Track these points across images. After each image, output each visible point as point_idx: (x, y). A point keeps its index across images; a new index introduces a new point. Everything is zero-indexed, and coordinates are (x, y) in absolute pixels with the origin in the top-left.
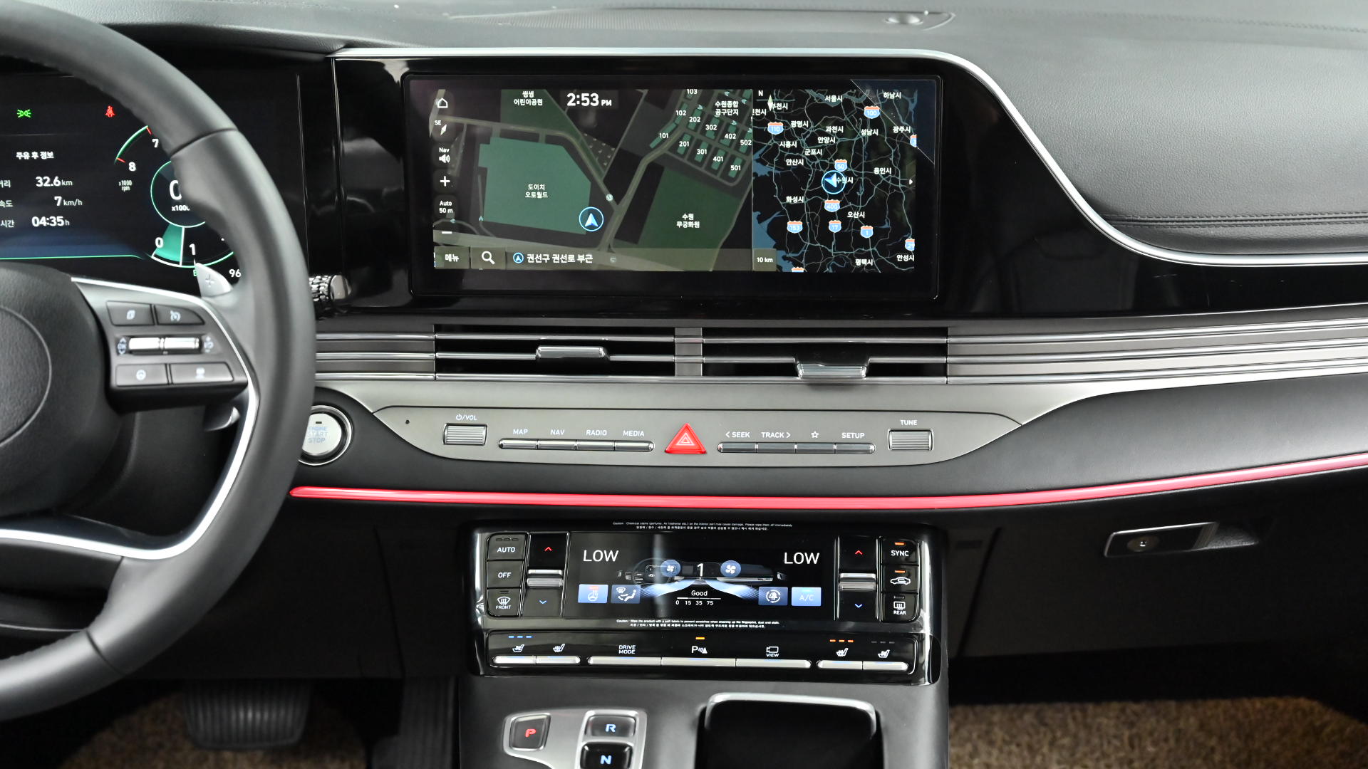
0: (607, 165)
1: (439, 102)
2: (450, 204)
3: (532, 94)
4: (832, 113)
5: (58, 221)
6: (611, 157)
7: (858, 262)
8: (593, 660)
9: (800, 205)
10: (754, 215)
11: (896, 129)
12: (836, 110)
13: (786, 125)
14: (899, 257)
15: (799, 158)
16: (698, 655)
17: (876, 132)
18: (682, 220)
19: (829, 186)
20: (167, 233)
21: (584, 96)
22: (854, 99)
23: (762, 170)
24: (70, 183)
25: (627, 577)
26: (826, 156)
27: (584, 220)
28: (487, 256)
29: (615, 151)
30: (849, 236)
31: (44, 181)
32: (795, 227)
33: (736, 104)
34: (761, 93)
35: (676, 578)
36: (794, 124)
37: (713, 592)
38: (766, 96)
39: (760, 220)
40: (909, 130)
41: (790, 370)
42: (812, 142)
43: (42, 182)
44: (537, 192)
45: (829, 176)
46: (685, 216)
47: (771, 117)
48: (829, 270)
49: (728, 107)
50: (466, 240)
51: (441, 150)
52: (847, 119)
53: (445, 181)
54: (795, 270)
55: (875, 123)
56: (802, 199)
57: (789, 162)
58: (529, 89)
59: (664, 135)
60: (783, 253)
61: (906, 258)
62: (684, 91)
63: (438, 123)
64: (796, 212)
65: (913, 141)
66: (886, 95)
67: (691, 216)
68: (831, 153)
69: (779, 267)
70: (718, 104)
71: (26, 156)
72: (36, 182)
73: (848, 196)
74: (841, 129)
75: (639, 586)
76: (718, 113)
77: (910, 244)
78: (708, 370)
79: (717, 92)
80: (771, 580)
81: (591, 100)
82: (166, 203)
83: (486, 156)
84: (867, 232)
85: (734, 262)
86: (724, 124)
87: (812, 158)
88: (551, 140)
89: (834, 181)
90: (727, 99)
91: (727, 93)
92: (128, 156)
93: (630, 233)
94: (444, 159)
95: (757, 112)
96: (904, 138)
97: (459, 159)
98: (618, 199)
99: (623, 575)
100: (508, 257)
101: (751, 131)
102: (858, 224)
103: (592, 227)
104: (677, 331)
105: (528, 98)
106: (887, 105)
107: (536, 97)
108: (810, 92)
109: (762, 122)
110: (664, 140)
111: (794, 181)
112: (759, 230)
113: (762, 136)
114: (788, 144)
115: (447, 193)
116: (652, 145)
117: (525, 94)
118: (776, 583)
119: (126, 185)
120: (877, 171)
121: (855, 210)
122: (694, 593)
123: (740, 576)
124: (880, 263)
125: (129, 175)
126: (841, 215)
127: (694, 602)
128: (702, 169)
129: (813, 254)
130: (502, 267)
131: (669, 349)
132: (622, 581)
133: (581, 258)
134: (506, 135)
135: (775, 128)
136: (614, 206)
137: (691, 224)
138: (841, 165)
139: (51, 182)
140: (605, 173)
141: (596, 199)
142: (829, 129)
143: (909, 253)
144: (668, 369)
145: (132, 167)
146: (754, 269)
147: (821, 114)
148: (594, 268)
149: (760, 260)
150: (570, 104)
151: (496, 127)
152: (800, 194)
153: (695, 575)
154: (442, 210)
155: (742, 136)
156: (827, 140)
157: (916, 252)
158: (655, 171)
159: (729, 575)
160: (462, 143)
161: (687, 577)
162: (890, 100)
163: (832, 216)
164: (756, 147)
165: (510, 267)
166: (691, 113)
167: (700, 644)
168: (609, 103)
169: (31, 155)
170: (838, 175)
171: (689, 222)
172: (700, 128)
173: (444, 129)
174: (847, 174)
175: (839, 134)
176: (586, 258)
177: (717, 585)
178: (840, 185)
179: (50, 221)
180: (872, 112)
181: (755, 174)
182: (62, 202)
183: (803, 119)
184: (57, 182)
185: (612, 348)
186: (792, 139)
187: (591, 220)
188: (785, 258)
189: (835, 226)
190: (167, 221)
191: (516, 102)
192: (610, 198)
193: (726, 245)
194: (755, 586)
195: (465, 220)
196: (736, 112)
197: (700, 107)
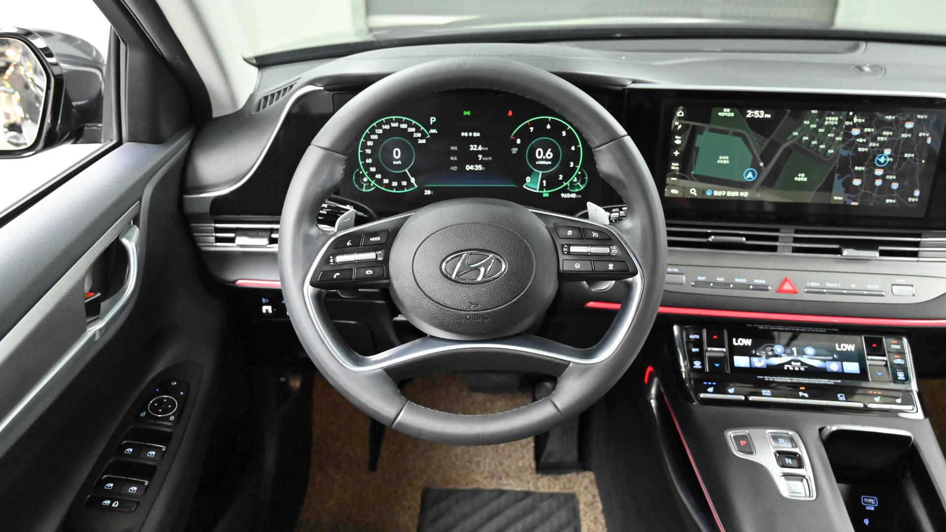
0: (763, 148)
1: (680, 113)
2: (677, 164)
3: (728, 110)
4: (888, 125)
5: (479, 167)
6: (766, 144)
7: (888, 201)
8: (751, 398)
9: (862, 171)
10: (837, 175)
11: (920, 134)
12: (890, 123)
13: (862, 131)
14: (910, 199)
15: (865, 147)
16: (803, 397)
17: (910, 135)
18: (798, 177)
19: (879, 162)
20: (533, 175)
21: (756, 112)
22: (901, 119)
23: (844, 153)
24: (487, 149)
25: (758, 354)
26: (880, 146)
27: (746, 175)
28: (693, 191)
29: (768, 141)
30: (886, 189)
31: (474, 147)
32: (857, 182)
33: (837, 119)
34: (851, 113)
35: (783, 355)
36: (866, 130)
37: (803, 364)
38: (853, 115)
39: (839, 178)
40: (927, 135)
41: (838, 252)
42: (874, 140)
43: (473, 148)
44: (724, 160)
45: (880, 157)
46: (800, 175)
47: (855, 126)
48: (871, 204)
49: (832, 120)
50: (683, 183)
51: (677, 137)
52: (895, 128)
53: (676, 153)
54: (853, 204)
55: (909, 131)
56: (863, 168)
57: (860, 149)
58: (727, 107)
59: (795, 134)
60: (848, 195)
61: (913, 200)
62: (810, 111)
63: (677, 123)
64: (859, 175)
65: (929, 141)
66: (919, 116)
67: (803, 175)
68: (883, 145)
69: (845, 202)
70: (827, 118)
71: (466, 134)
72: (470, 147)
73: (888, 168)
74: (891, 133)
75: (765, 359)
76: (826, 123)
77: (917, 193)
78: (796, 250)
79: (828, 112)
80: (831, 358)
81: (759, 114)
82: (533, 159)
83: (700, 141)
84: (895, 186)
85: (822, 199)
86: (829, 129)
87: (873, 148)
88: (736, 134)
89: (882, 160)
90: (832, 116)
91: (833, 113)
92: (517, 136)
93: (769, 182)
94: (678, 142)
95: (847, 123)
96: (925, 138)
97: (685, 142)
98: (765, 165)
99: (756, 353)
100: (704, 192)
101: (842, 133)
102: (891, 181)
103: (750, 178)
104: (781, 230)
105: (727, 113)
106: (918, 122)
107: (731, 112)
108: (878, 114)
109: (849, 128)
110: (795, 136)
111: (861, 159)
112: (838, 183)
113: (847, 135)
114: (861, 140)
115: (676, 159)
116: (788, 138)
117: (725, 110)
118: (834, 360)
119: (515, 150)
120: (906, 155)
121: (890, 174)
122: (793, 363)
123: (816, 355)
124: (898, 201)
125: (516, 145)
126: (883, 177)
127: (794, 368)
128: (813, 152)
129: (865, 196)
130: (700, 197)
131: (776, 239)
132: (755, 356)
133: (742, 194)
134: (712, 130)
135: (856, 132)
136: (763, 168)
137: (802, 179)
138: (887, 152)
139: (477, 148)
140: (761, 152)
141: (755, 165)
142: (884, 133)
143: (915, 197)
144: (774, 249)
145: (519, 141)
146: (832, 202)
147: (882, 125)
148: (748, 199)
149: (836, 198)
150: (749, 116)
151: (707, 126)
152: (862, 166)
153: (792, 354)
154: (673, 168)
155: (837, 135)
156: (882, 139)
157: (919, 197)
158: (788, 152)
159: (810, 355)
160: (688, 134)
161: (789, 355)
162: (920, 119)
163: (878, 177)
164: (843, 141)
165: (704, 197)
166: (812, 123)
167: (803, 391)
168: (769, 116)
169: (468, 134)
170: (885, 157)
171: (802, 178)
172: (816, 130)
173: (680, 127)
174: (890, 156)
175: (889, 136)
176: (745, 194)
177: (804, 359)
178: (885, 162)
179: (475, 168)
180: (909, 125)
181: (841, 155)
182: (482, 158)
183: (871, 127)
184: (480, 148)
185: (748, 237)
186: (863, 138)
187: (750, 175)
188: (849, 197)
189: (878, 183)
190: (532, 168)
191: (720, 114)
192: (762, 164)
193: (820, 190)
194: (824, 361)
195: (685, 173)
196: (836, 123)
197: (817, 120)
